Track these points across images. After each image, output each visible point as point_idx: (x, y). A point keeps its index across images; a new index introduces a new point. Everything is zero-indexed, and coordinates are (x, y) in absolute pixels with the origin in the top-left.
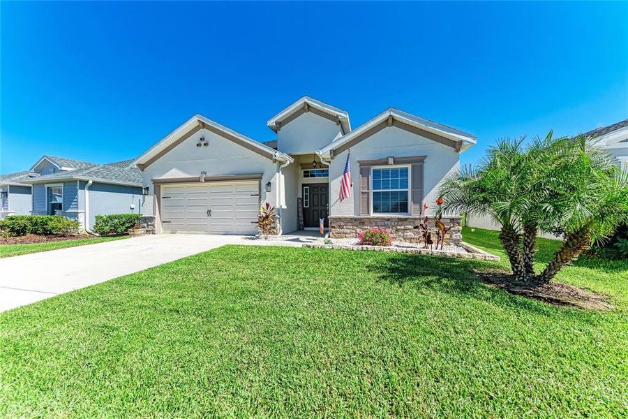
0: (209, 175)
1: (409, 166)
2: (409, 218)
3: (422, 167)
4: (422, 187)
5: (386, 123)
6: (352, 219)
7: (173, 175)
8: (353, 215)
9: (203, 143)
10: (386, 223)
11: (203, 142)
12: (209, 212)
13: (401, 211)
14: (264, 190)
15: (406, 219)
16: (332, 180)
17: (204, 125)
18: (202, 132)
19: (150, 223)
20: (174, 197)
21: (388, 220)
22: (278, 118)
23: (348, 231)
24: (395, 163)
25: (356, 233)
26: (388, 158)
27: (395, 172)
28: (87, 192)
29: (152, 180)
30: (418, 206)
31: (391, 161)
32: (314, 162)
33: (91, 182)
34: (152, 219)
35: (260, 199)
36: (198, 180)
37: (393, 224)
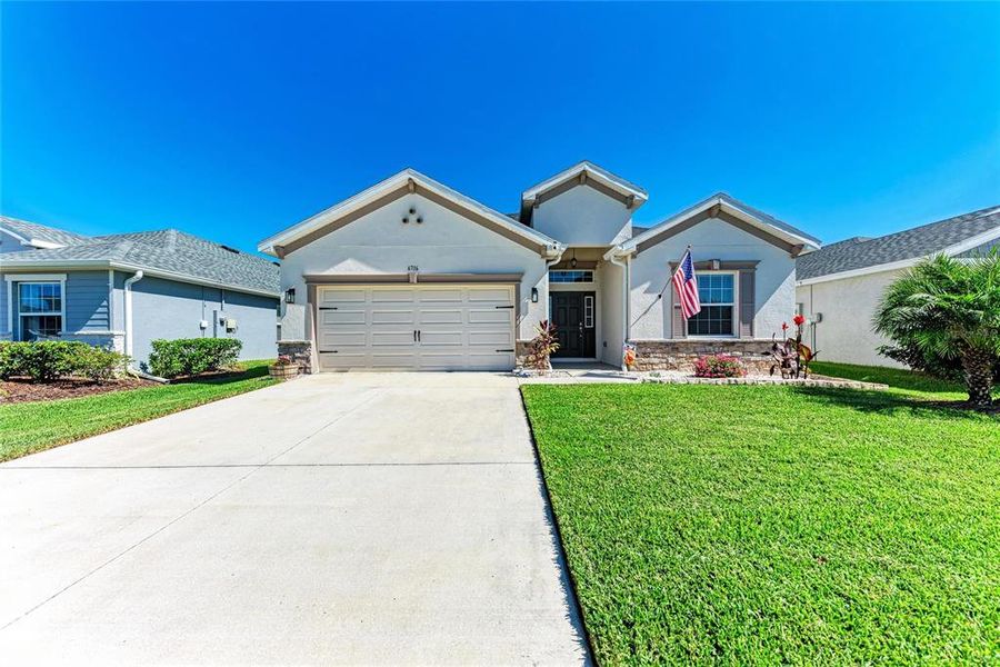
0: (423, 271)
1: (736, 274)
2: (738, 342)
3: (753, 275)
4: (753, 302)
5: (709, 213)
6: (661, 343)
7: (350, 270)
8: (662, 339)
9: (413, 218)
10: (708, 348)
11: (412, 216)
12: (417, 334)
13: (724, 333)
14: (525, 300)
15: (733, 343)
16: (632, 289)
17: (416, 189)
18: (410, 199)
19: (298, 355)
20: (344, 308)
21: (711, 344)
22: (540, 189)
23: (656, 361)
24: (722, 268)
25: (667, 363)
26: (712, 261)
27: (717, 279)
28: (129, 294)
29: (304, 277)
30: (748, 327)
31: (716, 265)
32: (574, 259)
33: (140, 274)
34: (303, 346)
35: (518, 313)
36: (406, 280)
37: (717, 349)
